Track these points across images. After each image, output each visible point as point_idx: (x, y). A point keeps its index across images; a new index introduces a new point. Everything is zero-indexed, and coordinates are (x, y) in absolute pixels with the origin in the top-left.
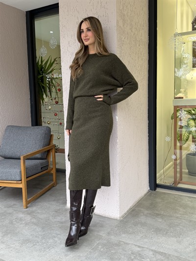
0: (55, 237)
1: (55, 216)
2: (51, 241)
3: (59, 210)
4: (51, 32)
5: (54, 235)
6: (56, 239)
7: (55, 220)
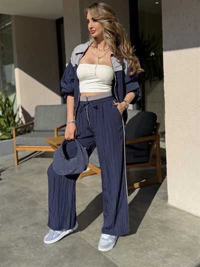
0: (153, 237)
1: (155, 212)
2: (149, 241)
3: (159, 206)
4: (157, 3)
5: (152, 234)
6: (155, 240)
7: (155, 217)
